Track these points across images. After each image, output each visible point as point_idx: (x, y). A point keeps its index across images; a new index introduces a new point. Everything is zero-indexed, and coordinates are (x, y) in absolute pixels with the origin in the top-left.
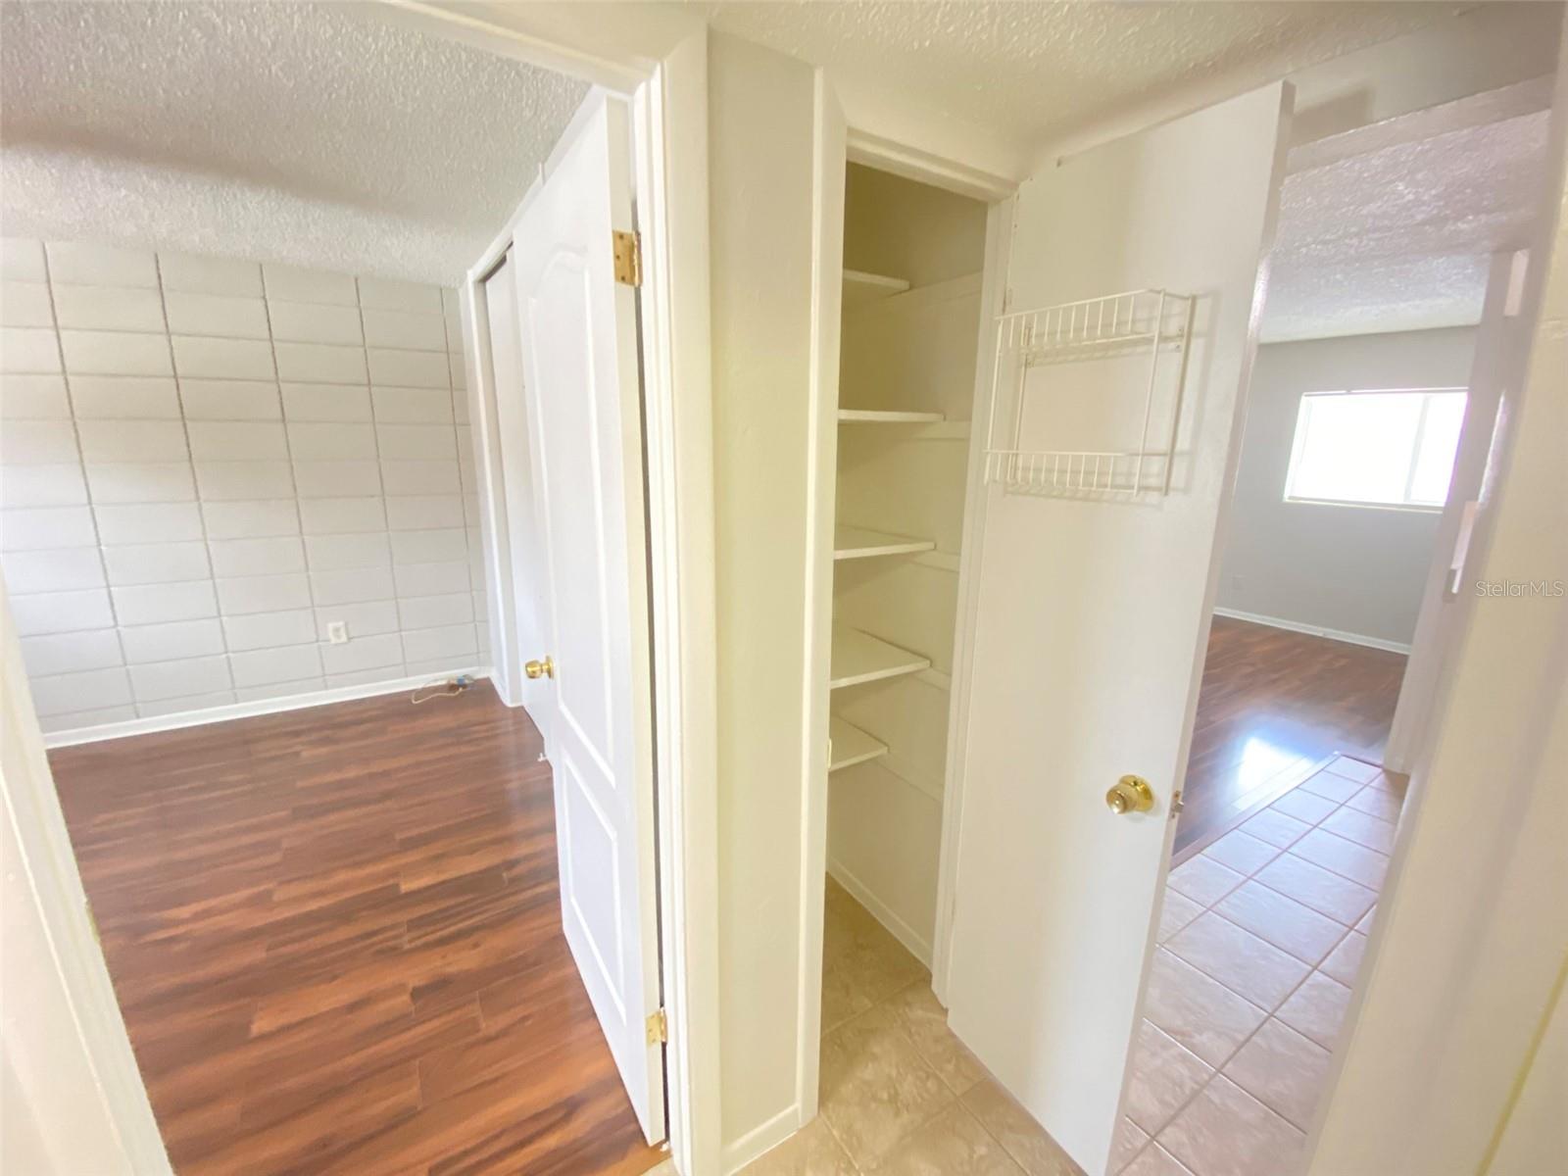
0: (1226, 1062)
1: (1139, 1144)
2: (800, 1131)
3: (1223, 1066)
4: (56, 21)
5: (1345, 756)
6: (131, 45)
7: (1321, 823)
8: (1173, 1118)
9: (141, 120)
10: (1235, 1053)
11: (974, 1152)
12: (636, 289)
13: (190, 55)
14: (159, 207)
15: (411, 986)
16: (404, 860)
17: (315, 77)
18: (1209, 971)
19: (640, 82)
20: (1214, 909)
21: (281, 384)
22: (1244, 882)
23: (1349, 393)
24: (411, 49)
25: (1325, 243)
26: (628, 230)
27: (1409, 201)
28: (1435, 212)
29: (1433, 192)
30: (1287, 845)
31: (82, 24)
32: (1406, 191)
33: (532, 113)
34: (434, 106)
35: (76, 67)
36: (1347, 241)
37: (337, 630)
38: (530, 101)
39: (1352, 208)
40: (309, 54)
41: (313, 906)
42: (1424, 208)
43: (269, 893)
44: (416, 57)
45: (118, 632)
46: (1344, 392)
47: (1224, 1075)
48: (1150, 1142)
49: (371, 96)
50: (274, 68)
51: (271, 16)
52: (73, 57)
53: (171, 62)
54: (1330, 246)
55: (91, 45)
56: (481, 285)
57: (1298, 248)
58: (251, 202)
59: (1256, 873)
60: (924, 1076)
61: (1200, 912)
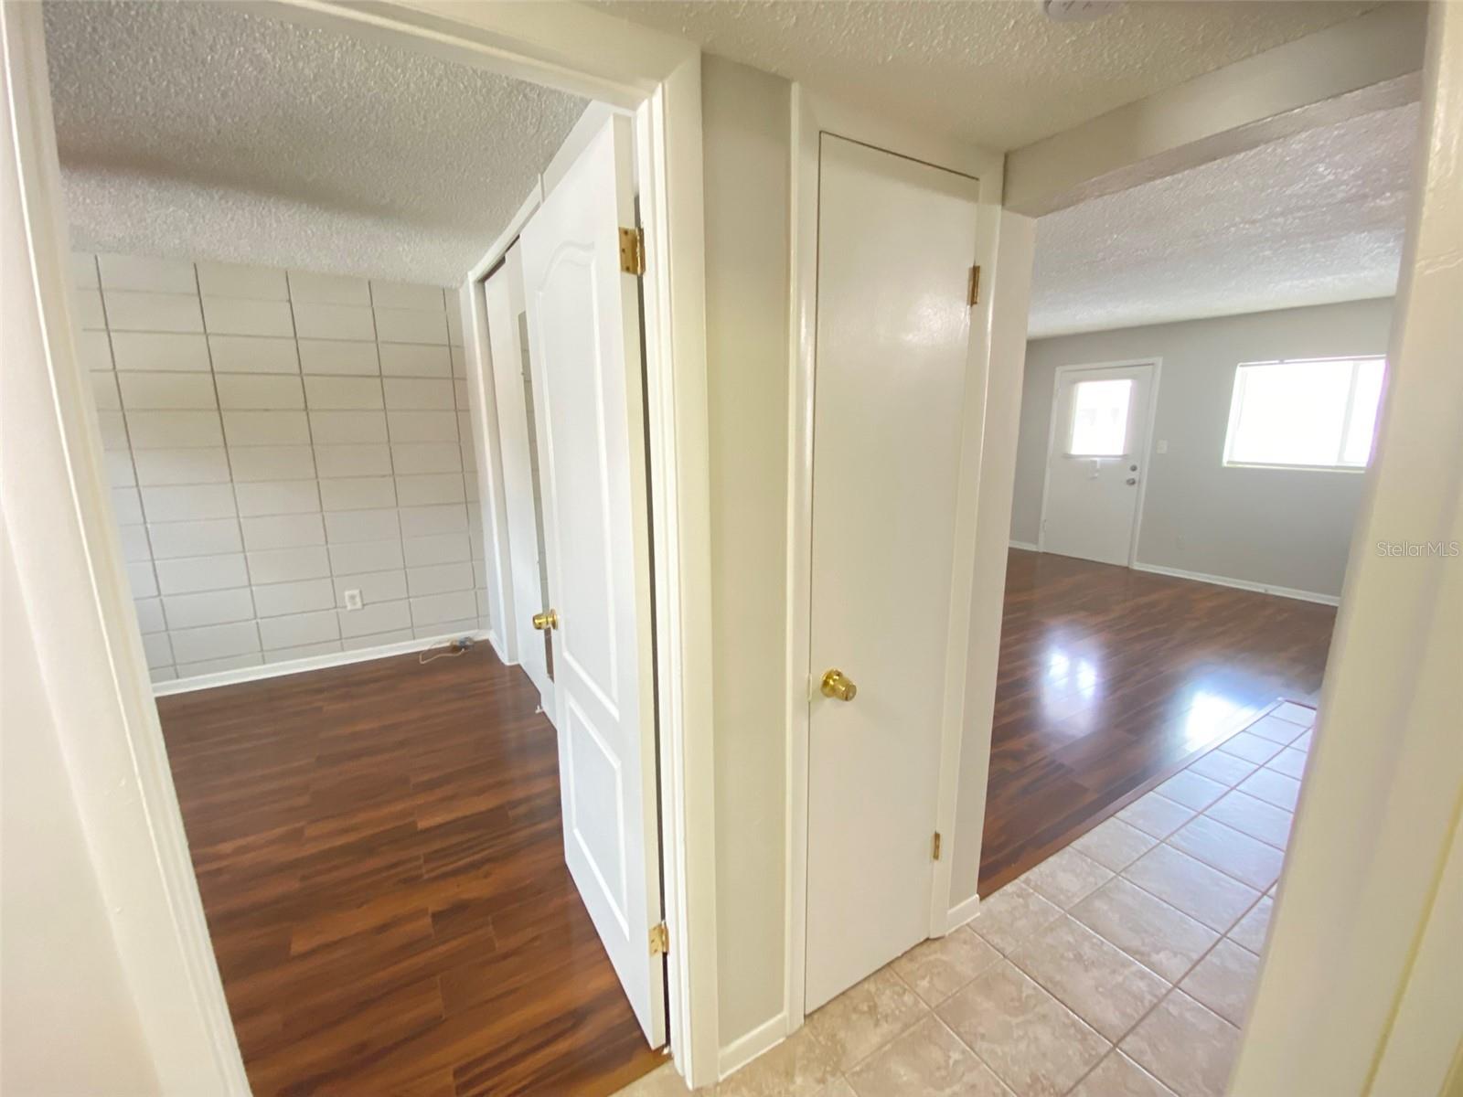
0: (1183, 977)
1: (1103, 1051)
2: (789, 1037)
3: (1180, 981)
4: (128, 59)
5: (1287, 701)
6: (192, 79)
7: (1266, 763)
8: (1133, 1028)
9: (194, 143)
10: (1191, 970)
11: (949, 1057)
12: (638, 278)
13: (242, 87)
14: (201, 221)
15: (430, 911)
16: (420, 800)
17: (349, 104)
18: (1164, 897)
19: (643, 100)
20: (1168, 841)
21: (305, 378)
22: (1196, 817)
23: (1282, 362)
24: (435, 78)
25: (1253, 222)
26: (631, 226)
27: (1329, 181)
28: (1354, 191)
29: (1352, 172)
30: (1235, 784)
31: (151, 61)
32: (1327, 172)
33: (535, 131)
34: (450, 127)
35: (142, 98)
36: (1274, 220)
37: (352, 597)
38: (534, 120)
39: (1276, 189)
40: (345, 84)
41: (339, 841)
42: (1343, 187)
43: (300, 831)
44: (438, 85)
45: (161, 600)
46: (1277, 362)
47: (1180, 989)
48: (1112, 1050)
49: (397, 119)
50: (313, 97)
51: (315, 51)
52: (140, 90)
53: (224, 95)
54: (1258, 225)
55: (156, 80)
56: (480, 285)
57: (1228, 228)
58: (283, 215)
59: (1206, 809)
60: (901, 991)
61: (1154, 844)
